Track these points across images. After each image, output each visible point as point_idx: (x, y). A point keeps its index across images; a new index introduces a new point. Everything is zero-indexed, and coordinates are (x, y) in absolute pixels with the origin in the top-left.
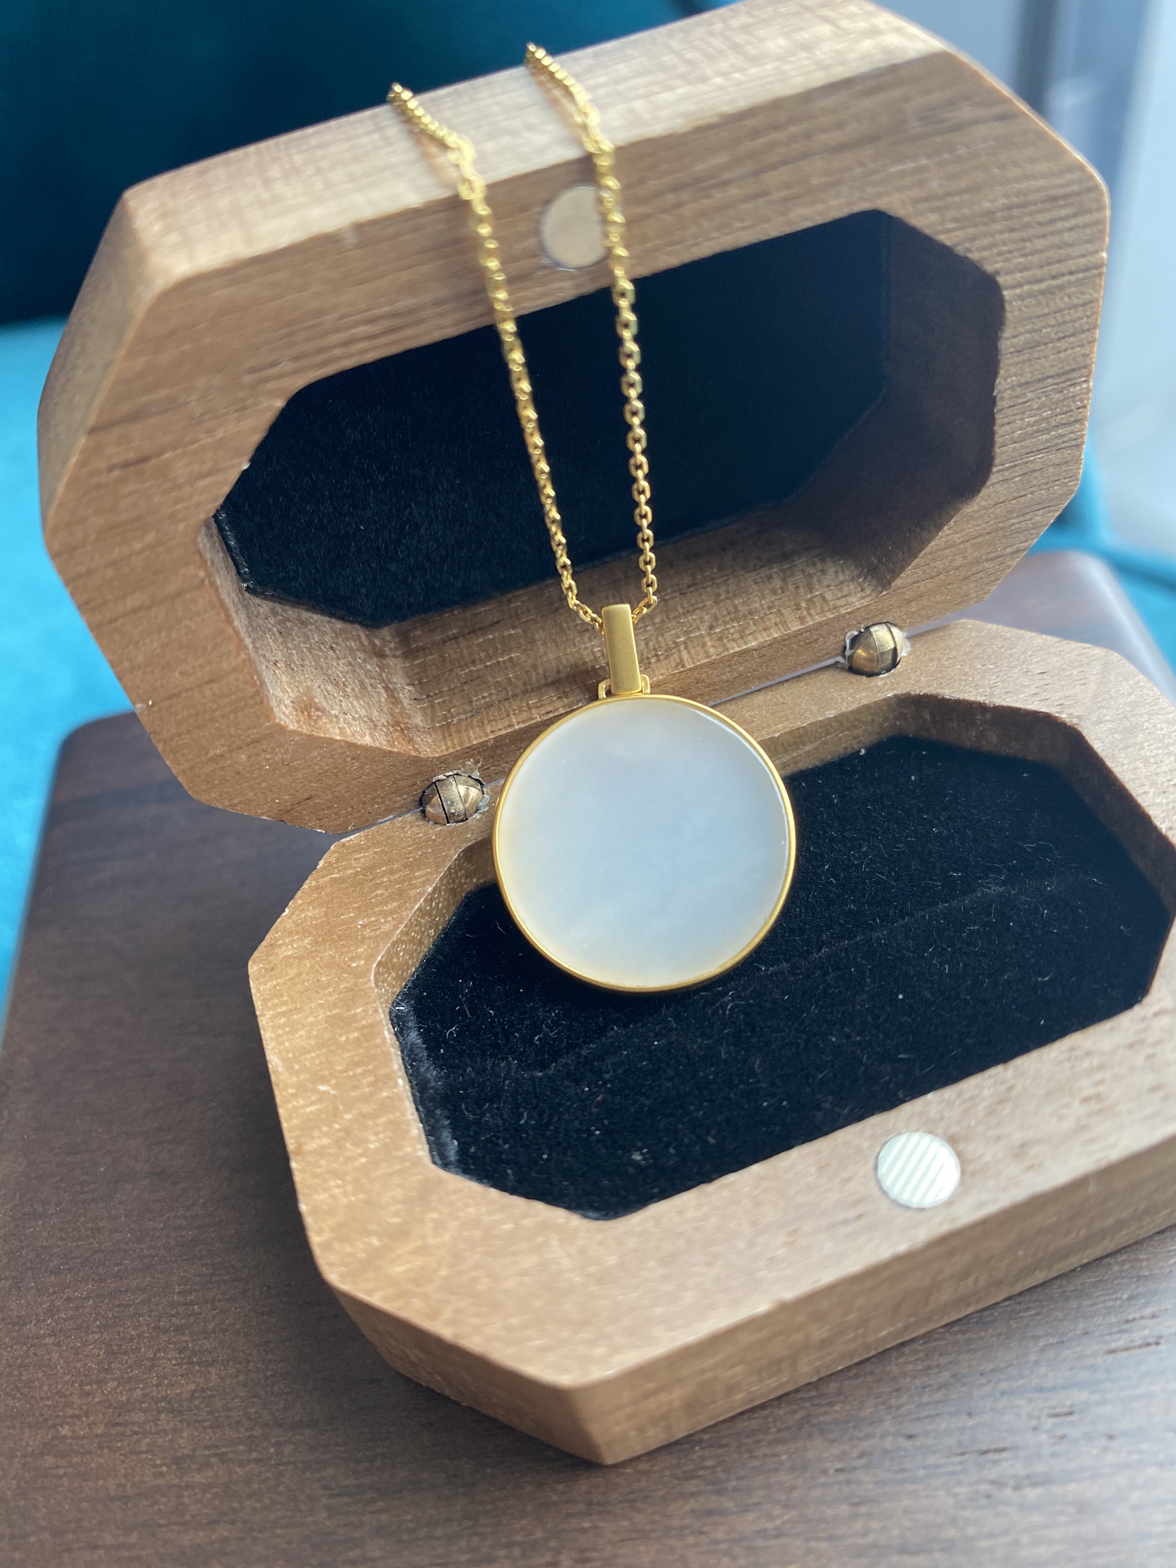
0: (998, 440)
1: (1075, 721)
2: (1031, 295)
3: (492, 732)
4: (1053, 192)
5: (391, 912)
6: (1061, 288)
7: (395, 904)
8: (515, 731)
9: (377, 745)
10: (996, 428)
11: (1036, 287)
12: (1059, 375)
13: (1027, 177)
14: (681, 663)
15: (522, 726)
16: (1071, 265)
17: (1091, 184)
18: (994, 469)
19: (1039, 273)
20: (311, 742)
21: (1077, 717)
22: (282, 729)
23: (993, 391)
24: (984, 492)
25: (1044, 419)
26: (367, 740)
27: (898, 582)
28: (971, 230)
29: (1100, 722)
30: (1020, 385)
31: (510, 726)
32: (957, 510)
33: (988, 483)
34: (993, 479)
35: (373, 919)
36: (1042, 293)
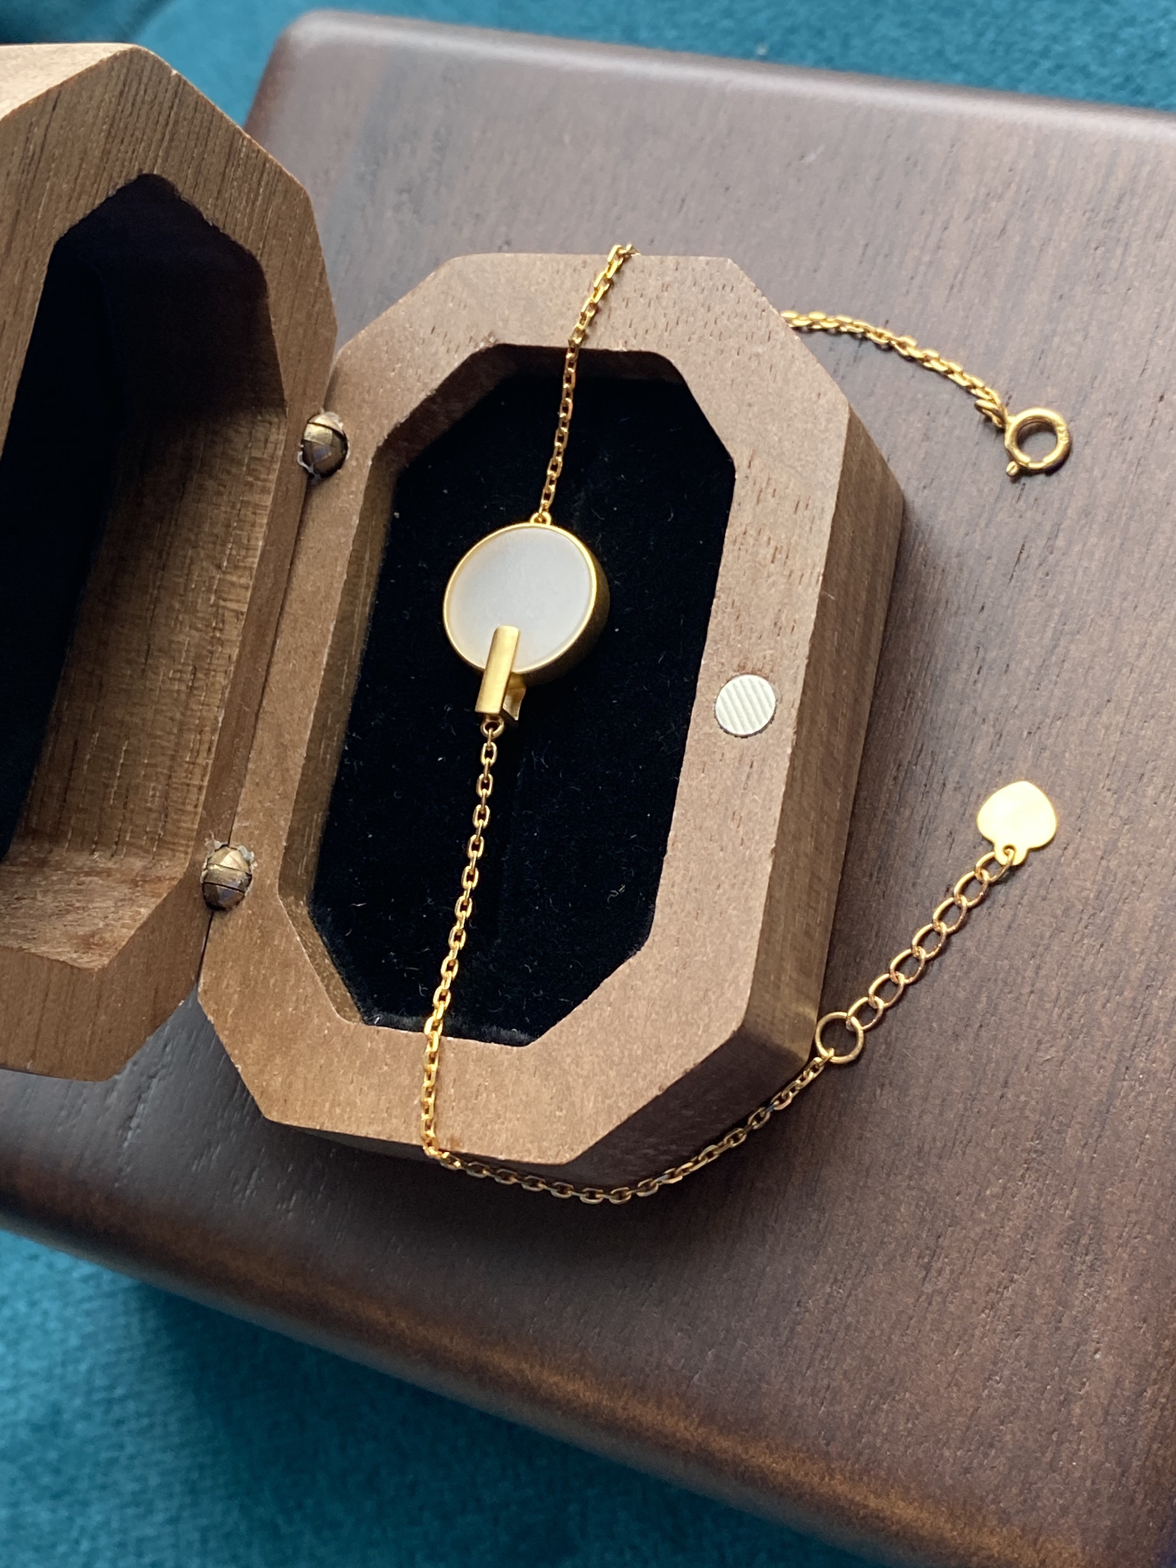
0: (241, 242)
1: (492, 340)
2: (167, 152)
3: (196, 806)
4: (117, 93)
5: (298, 980)
6: (176, 122)
7: (293, 973)
8: (208, 786)
9: (153, 906)
10: (233, 238)
11: (165, 144)
12: (227, 162)
13: (99, 108)
14: (238, 614)
15: (207, 778)
16: (167, 105)
17: (128, 57)
18: (258, 258)
19: (158, 136)
20: (123, 955)
21: (490, 335)
22: (104, 970)
23: (208, 224)
24: (268, 277)
25: (249, 192)
26: (145, 912)
27: (286, 393)
28: (105, 175)
29: (506, 321)
30: (217, 199)
31: (200, 788)
32: (267, 308)
33: (264, 269)
34: (263, 264)
35: (294, 998)
36: (171, 140)
